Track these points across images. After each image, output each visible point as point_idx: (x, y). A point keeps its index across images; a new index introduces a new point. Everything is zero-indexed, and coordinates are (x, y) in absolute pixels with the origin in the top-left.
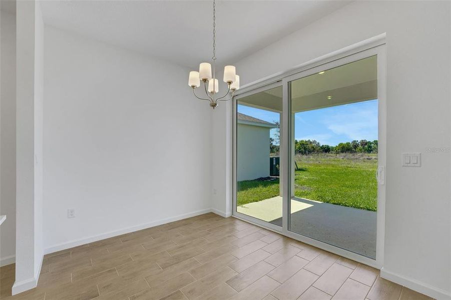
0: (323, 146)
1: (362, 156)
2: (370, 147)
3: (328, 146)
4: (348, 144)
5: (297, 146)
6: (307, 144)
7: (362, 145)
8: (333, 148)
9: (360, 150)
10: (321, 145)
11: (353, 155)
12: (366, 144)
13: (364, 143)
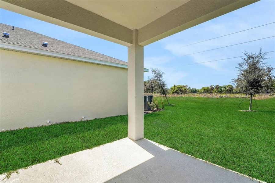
0: (192, 89)
1: (216, 95)
2: (221, 89)
3: (195, 89)
4: (208, 87)
5: (175, 89)
6: (182, 88)
7: (216, 88)
8: (198, 90)
9: (215, 91)
10: (191, 89)
11: (211, 95)
12: (218, 88)
13: (217, 87)
